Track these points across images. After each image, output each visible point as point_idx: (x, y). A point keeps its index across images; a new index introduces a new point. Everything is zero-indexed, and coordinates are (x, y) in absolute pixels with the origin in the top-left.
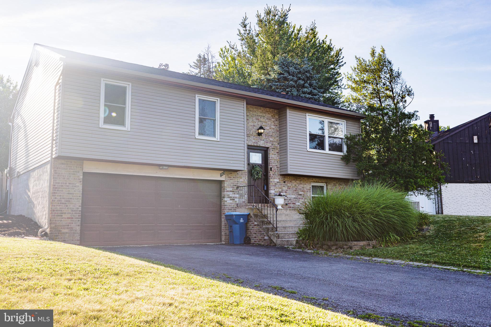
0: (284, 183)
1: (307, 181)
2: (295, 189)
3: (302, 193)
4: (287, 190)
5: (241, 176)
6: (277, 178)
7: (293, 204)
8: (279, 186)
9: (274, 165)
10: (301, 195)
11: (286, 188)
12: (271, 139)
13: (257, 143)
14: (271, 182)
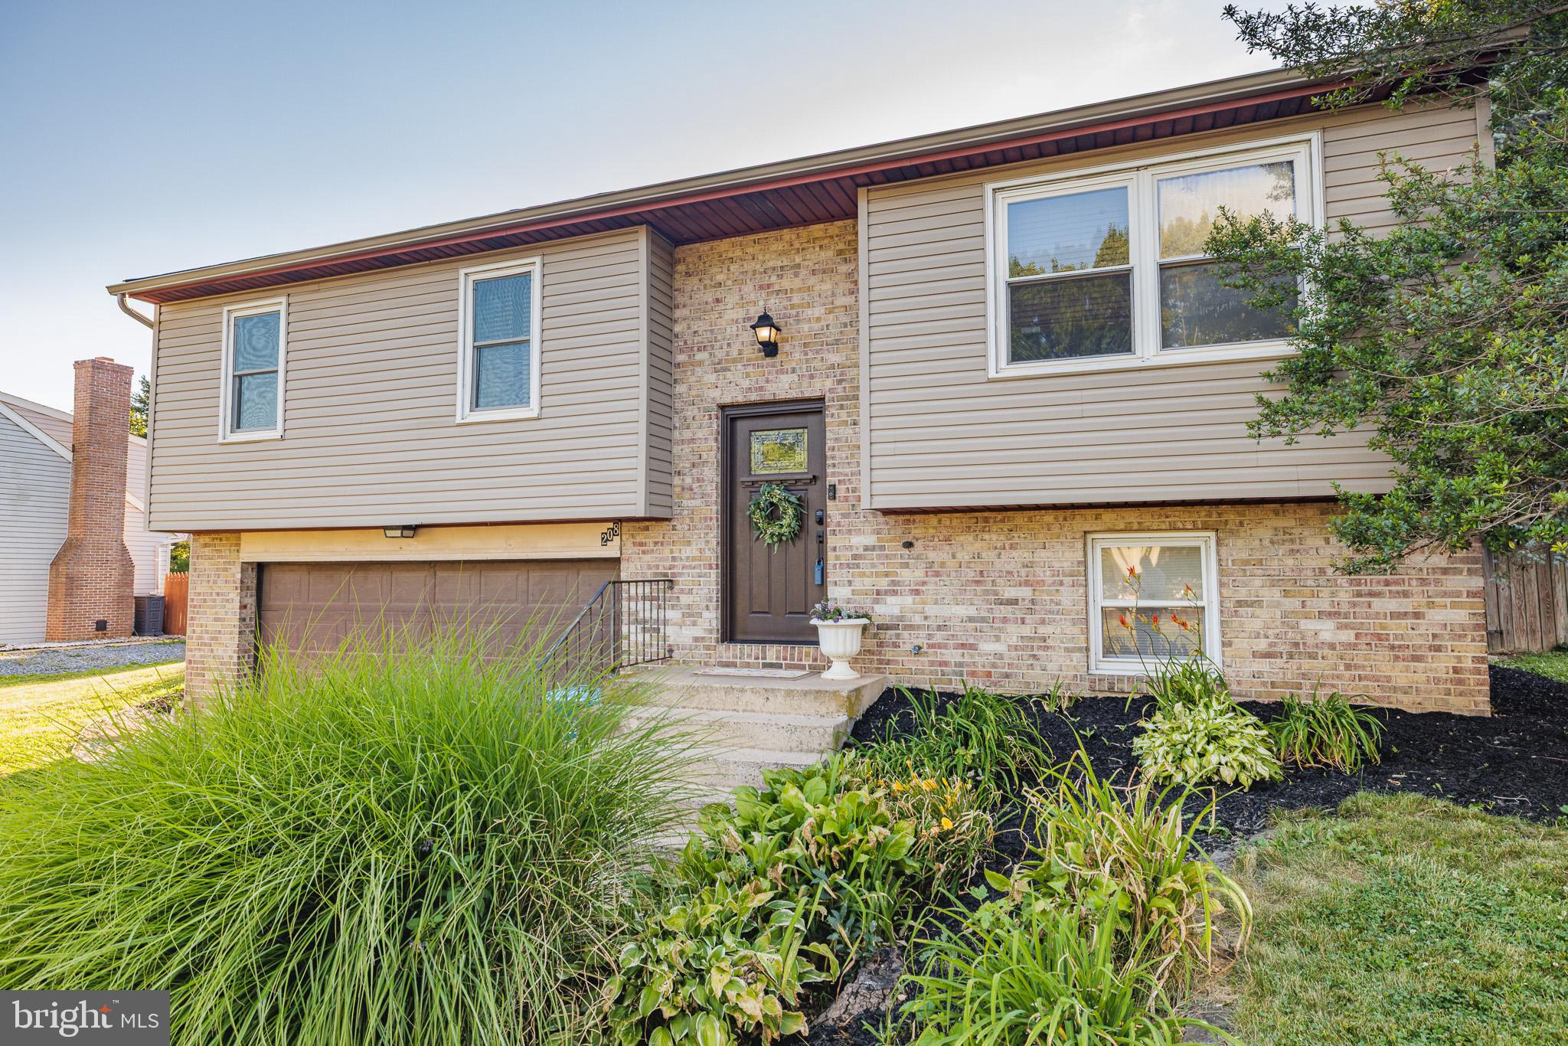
0: (906, 551)
1: (1056, 529)
2: (971, 575)
3: (1025, 592)
4: (924, 583)
5: (688, 534)
6: (868, 528)
7: (963, 646)
8: (873, 566)
9: (848, 470)
10: (1014, 602)
11: (919, 574)
12: (834, 358)
13: (761, 389)
14: (835, 549)
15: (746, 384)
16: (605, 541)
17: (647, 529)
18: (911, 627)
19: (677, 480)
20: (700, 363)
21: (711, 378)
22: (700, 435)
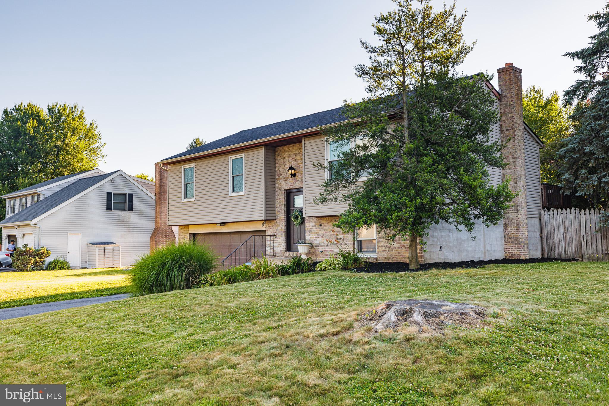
0: (320, 227)
2: (332, 233)
5: (279, 223)
6: (313, 221)
7: (331, 250)
11: (323, 232)
13: (292, 185)
14: (307, 227)
15: (290, 184)
16: (263, 226)
17: (271, 222)
18: (321, 246)
19: (277, 210)
20: (281, 179)
21: (283, 182)
22: (281, 198)
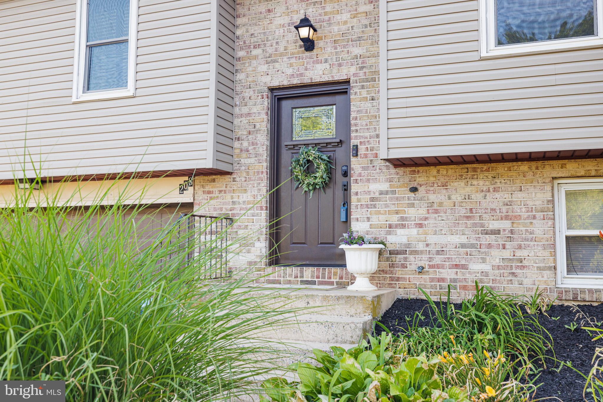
0: (412, 195)
1: (530, 175)
2: (463, 212)
3: (506, 225)
4: (426, 219)
5: (244, 184)
6: (382, 177)
7: (457, 266)
8: (387, 206)
9: (367, 134)
10: (497, 232)
11: (422, 212)
12: (357, 51)
13: (301, 75)
14: (357, 194)
15: (290, 71)
16: (182, 190)
17: (214, 181)
18: (416, 252)
19: (236, 144)
20: (256, 57)
21: (264, 68)
22: (255, 110)
